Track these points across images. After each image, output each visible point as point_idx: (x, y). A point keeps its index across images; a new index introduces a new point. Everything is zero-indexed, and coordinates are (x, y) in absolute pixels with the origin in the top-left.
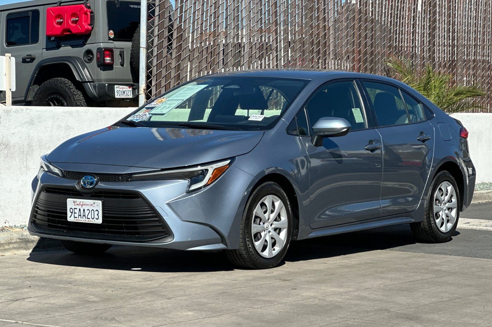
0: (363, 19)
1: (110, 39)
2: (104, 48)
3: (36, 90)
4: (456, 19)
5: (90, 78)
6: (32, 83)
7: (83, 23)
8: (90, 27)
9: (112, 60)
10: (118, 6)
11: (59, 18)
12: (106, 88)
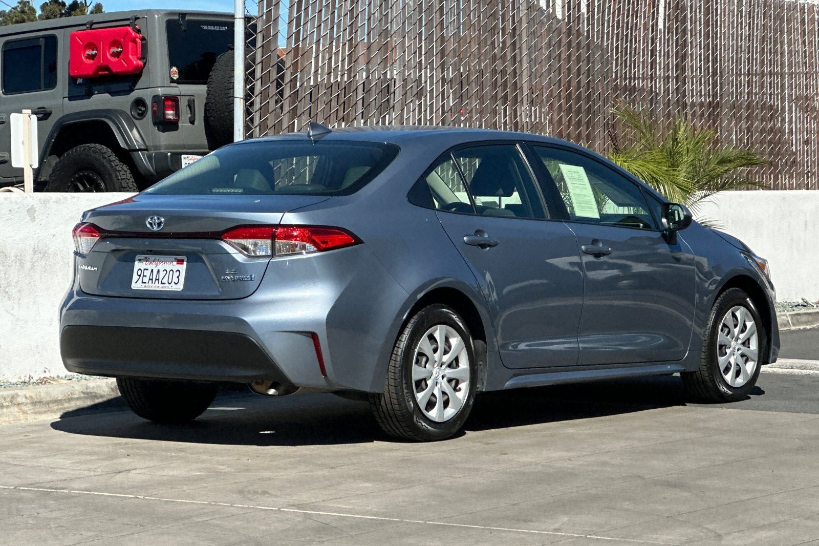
0: (574, 44)
1: (172, 81)
2: (163, 95)
3: (54, 164)
4: (718, 41)
5: (143, 143)
6: (48, 153)
7: (130, 56)
8: (141, 63)
9: (177, 114)
10: (183, 28)
11: (89, 48)
12: (169, 159)
